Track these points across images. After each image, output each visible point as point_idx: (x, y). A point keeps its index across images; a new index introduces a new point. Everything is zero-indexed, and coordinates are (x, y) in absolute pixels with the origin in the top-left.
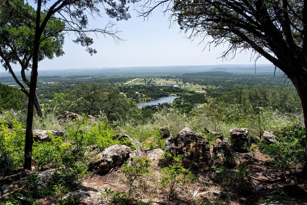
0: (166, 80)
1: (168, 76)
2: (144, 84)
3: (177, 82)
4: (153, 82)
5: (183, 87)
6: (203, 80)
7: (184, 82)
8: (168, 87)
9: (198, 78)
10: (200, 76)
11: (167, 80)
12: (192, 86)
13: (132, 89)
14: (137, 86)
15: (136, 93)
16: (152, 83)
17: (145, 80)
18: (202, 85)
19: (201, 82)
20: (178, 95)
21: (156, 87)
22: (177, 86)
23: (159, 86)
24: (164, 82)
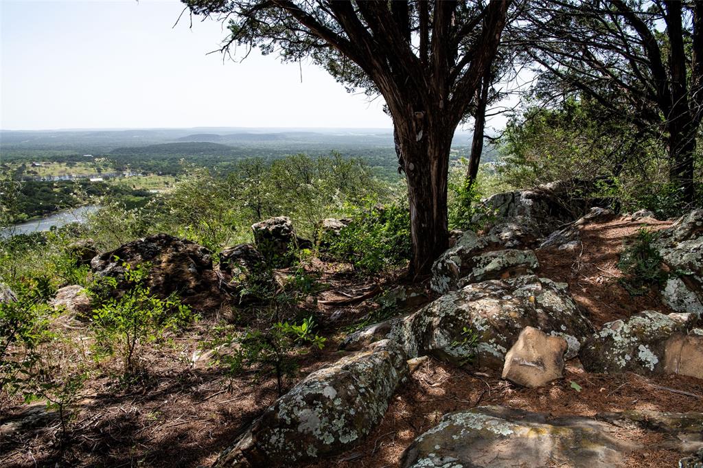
0: (67, 165)
1: (72, 156)
2: (3, 178)
3: (99, 171)
4: (28, 172)
5: (116, 182)
6: (165, 164)
7: (118, 170)
8: (74, 182)
9: (154, 159)
10: (157, 155)
11: (71, 165)
12: (139, 178)
16: (25, 174)
17: (5, 168)
18: (163, 174)
19: (162, 169)
21: (40, 185)
22: (101, 179)
23: (47, 182)
24: (62, 172)
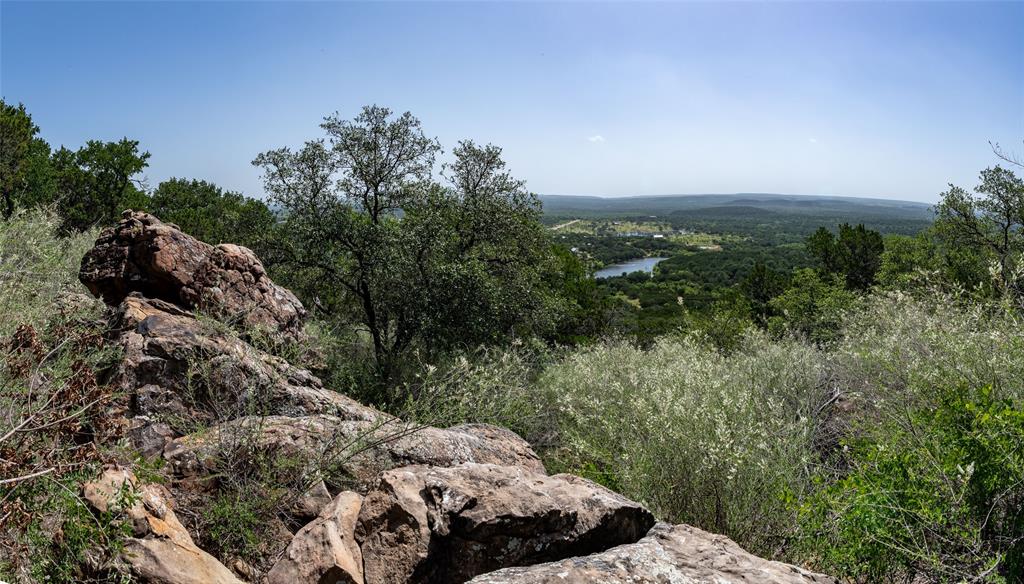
0: (637, 224)
1: (641, 217)
2: (591, 233)
3: (661, 229)
4: (609, 229)
5: (673, 238)
6: (713, 225)
8: (641, 238)
9: (705, 220)
10: (707, 217)
11: (640, 224)
14: (577, 235)
15: (574, 249)
16: (607, 231)
17: (594, 226)
18: (712, 233)
19: (711, 229)
20: (662, 255)
21: (618, 239)
22: (662, 236)
23: (622, 237)
24: (633, 229)
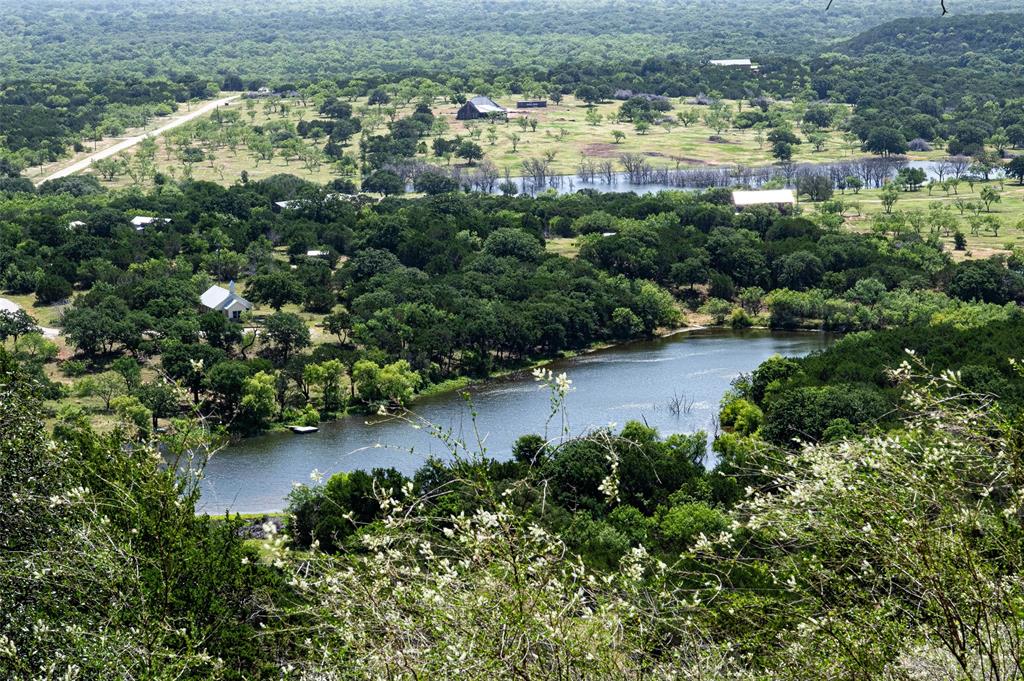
0: (626, 114)
1: (652, 66)
2: (323, 176)
3: (783, 146)
4: (441, 148)
5: (862, 211)
7: (884, 144)
8: (652, 207)
11: (642, 113)
13: (152, 244)
14: (233, 201)
15: (214, 297)
16: (428, 159)
17: (338, 125)
21: (486, 216)
22: (786, 196)
23: (524, 205)
24: (596, 149)
